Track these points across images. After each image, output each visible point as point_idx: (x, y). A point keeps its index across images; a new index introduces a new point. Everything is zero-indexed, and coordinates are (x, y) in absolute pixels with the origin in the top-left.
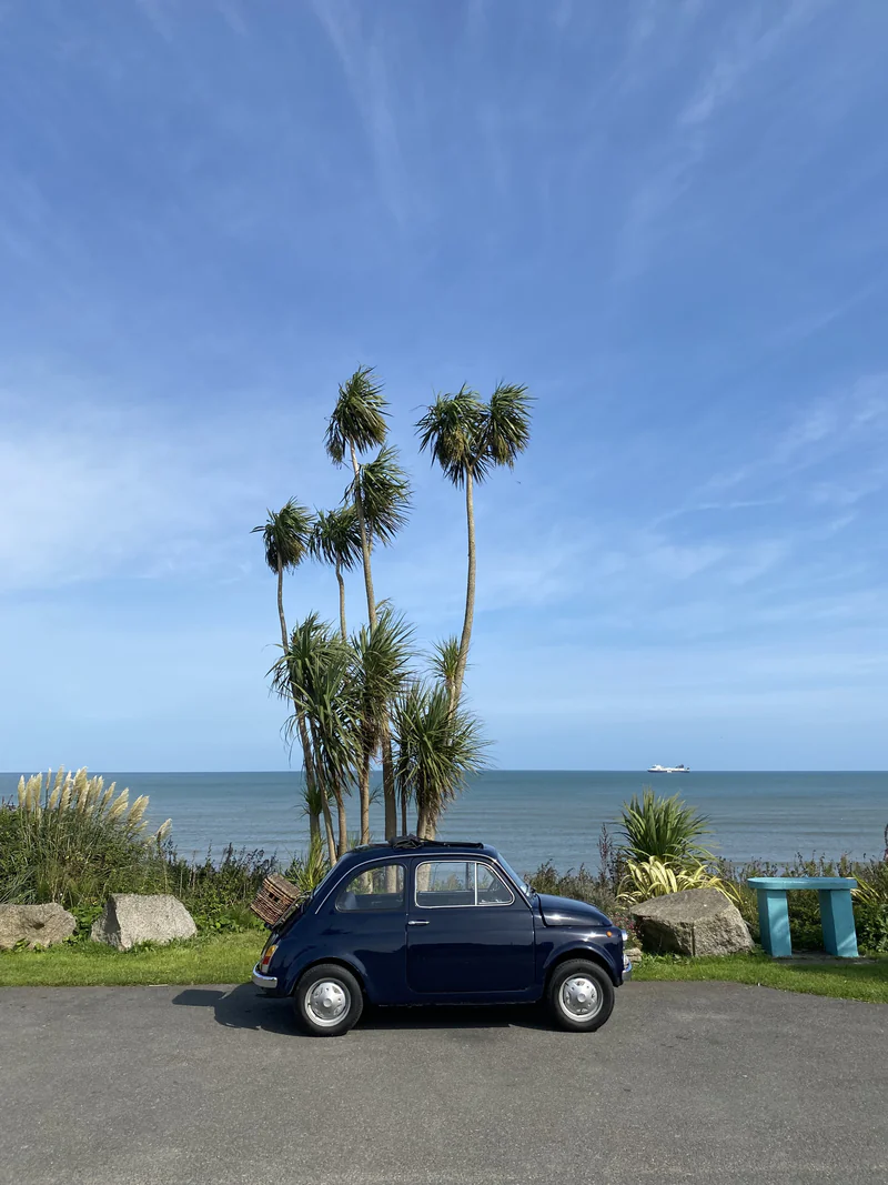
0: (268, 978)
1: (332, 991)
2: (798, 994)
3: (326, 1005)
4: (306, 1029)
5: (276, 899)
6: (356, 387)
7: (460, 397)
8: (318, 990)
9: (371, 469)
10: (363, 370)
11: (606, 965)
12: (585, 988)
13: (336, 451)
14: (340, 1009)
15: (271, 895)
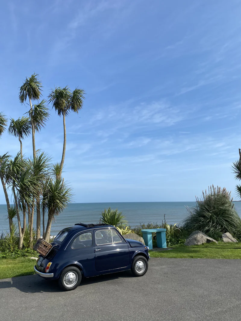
0: (49, 274)
1: (72, 275)
2: (170, 258)
3: (71, 280)
4: (65, 289)
5: (46, 247)
6: (32, 79)
7: (65, 89)
8: (67, 275)
9: (38, 106)
10: (35, 74)
11: (145, 256)
12: (140, 264)
13: (22, 98)
14: (74, 280)
15: (45, 246)
